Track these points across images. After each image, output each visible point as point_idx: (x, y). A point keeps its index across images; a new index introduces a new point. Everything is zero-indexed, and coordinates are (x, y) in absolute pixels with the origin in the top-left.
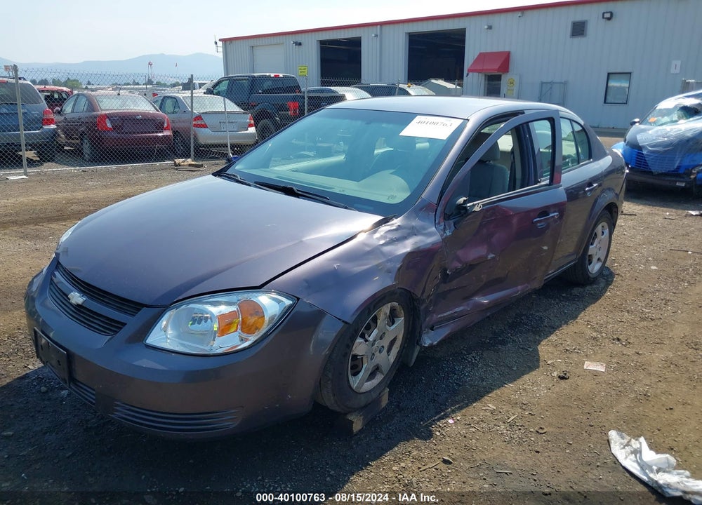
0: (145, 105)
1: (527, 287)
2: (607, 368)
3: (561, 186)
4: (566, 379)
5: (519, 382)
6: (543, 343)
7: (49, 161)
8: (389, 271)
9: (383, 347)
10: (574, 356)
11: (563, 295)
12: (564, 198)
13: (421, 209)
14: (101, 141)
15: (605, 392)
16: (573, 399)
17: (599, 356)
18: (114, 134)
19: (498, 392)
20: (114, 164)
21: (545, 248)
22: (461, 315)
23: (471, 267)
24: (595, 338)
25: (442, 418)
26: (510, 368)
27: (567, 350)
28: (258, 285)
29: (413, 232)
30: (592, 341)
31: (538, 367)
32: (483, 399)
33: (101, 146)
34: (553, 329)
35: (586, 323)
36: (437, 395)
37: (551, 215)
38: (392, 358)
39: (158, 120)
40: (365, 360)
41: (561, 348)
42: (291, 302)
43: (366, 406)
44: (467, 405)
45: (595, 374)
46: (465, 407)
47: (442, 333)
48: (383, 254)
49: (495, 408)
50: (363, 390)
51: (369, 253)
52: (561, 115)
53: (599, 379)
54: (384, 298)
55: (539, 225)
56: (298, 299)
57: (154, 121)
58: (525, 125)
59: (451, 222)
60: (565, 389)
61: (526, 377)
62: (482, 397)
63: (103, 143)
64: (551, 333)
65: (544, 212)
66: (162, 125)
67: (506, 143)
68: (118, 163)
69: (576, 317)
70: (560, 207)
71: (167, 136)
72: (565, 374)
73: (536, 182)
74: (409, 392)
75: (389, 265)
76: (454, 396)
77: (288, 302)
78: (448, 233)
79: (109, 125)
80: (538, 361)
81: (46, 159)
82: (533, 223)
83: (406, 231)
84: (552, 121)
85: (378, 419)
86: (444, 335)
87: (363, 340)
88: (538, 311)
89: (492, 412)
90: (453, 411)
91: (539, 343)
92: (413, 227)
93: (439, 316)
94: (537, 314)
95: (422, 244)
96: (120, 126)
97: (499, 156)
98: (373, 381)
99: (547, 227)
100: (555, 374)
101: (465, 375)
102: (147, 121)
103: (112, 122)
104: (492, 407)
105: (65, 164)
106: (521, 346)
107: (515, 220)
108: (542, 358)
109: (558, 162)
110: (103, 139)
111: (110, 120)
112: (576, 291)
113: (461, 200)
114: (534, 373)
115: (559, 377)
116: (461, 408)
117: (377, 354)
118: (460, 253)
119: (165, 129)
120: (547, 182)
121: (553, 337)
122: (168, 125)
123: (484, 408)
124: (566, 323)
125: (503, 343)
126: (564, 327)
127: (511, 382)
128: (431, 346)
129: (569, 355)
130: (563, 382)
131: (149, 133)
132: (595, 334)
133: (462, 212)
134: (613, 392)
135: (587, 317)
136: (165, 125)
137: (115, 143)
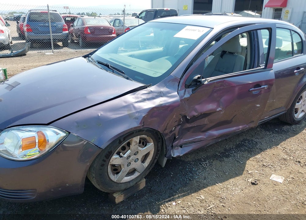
0: (106, 22)
1: (246, 126)
2: (285, 180)
3: (272, 70)
4: (255, 184)
5: (226, 183)
6: (251, 159)
7: (66, 47)
8: (136, 118)
9: (138, 159)
10: (267, 169)
11: (277, 130)
12: (273, 77)
13: (169, 82)
14: (85, 38)
15: (277, 197)
16: (254, 199)
17: (283, 172)
18: (91, 36)
19: (210, 188)
20: (89, 48)
21: (258, 105)
22: (200, 141)
23: (205, 115)
24: (285, 159)
25: (170, 201)
26: (224, 173)
27: (264, 165)
28: (46, 123)
29: (160, 95)
30: (283, 161)
31: (241, 174)
32: (199, 192)
33: (85, 40)
34: (262, 150)
35: (283, 149)
36: (175, 185)
37: (262, 87)
38: (146, 164)
39: (110, 29)
40: (122, 167)
41: (261, 164)
42: (65, 135)
43: (125, 189)
44: (188, 194)
45: (276, 184)
46: (187, 195)
47: (187, 149)
48: (134, 107)
49: (204, 198)
50: (122, 181)
51: (125, 107)
52: (277, 27)
53: (277, 188)
54: (133, 133)
55: (253, 92)
56: (70, 133)
57: (108, 29)
58: (255, 31)
59: (190, 90)
60: (252, 191)
61: (231, 180)
62: (200, 190)
63: (86, 39)
64: (259, 153)
65: (258, 85)
66: (112, 32)
67: (244, 42)
68: (91, 48)
69: (278, 145)
70: (269, 82)
71: (114, 36)
72: (256, 182)
73: (258, 66)
74: (160, 182)
75: (137, 115)
76: (184, 187)
77: (63, 134)
78: (187, 96)
79: (89, 31)
80: (243, 170)
81: (65, 46)
82: (249, 91)
83: (156, 94)
84: (270, 30)
85: (135, 195)
86: (188, 151)
87: (118, 156)
88: (257, 138)
89: (201, 201)
90: (179, 197)
91: (248, 158)
92: (161, 92)
93: (185, 140)
94: (256, 140)
95: (165, 102)
96: (94, 32)
97: (240, 50)
98: (132, 176)
99: (260, 94)
100: (250, 180)
101: (196, 175)
102: (105, 30)
103: (90, 30)
104: (203, 197)
105: (71, 48)
106: (237, 160)
107: (237, 89)
108: (246, 169)
109: (272, 55)
110: (86, 37)
111: (89, 29)
112: (285, 128)
113: (196, 77)
114: (237, 178)
115: (252, 183)
116: (184, 196)
117: (133, 163)
118: (197, 107)
119: (113, 34)
120: (264, 67)
121: (258, 156)
122: (115, 31)
123: (197, 198)
124: (271, 148)
125: (228, 156)
126: (268, 150)
127: (221, 182)
128: (179, 157)
129: (264, 169)
130: (252, 186)
131: (106, 35)
132: (286, 157)
133: (198, 84)
134: (282, 198)
135: (285, 145)
136: (113, 32)
137: (91, 39)
